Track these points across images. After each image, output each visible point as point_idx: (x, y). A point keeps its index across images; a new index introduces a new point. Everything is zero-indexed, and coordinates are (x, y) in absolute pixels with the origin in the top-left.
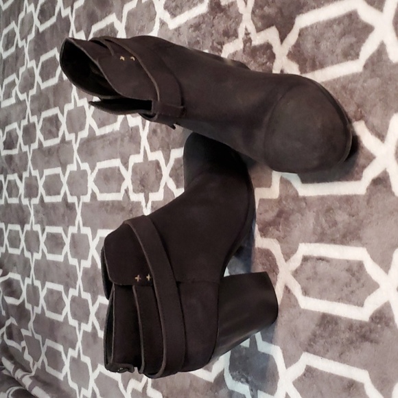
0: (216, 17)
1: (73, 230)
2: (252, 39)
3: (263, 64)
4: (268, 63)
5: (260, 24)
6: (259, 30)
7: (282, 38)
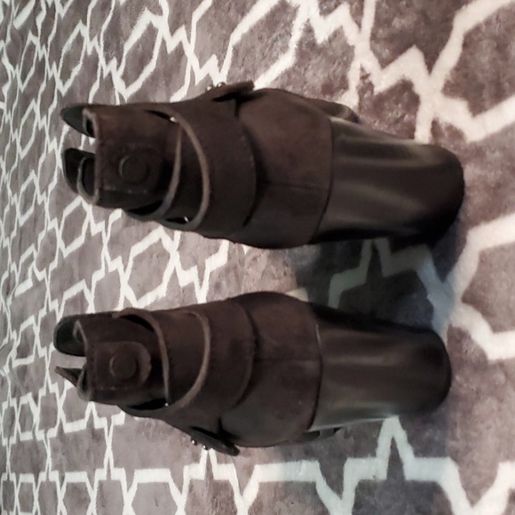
0: (310, 67)
1: (100, 475)
2: (374, 83)
3: (397, 121)
4: (407, 116)
5: (386, 53)
6: (384, 63)
7: (430, 62)
